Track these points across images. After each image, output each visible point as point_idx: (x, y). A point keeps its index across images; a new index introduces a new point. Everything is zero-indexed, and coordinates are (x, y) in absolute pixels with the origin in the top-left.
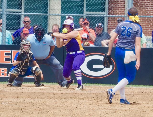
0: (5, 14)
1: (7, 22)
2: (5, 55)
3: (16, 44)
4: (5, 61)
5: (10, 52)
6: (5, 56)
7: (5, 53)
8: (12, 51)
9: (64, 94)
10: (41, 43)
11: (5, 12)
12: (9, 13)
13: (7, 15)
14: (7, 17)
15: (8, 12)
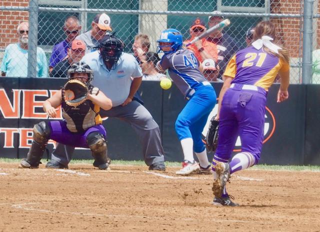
0: (35, 11)
1: (39, 28)
2: (36, 100)
3: (59, 77)
4: (34, 113)
5: (45, 93)
6: (34, 101)
7: (34, 95)
8: (51, 91)
9: (155, 185)
10: (113, 74)
11: (36, 7)
12: (43, 8)
13: (39, 13)
14: (38, 18)
15: (42, 6)
